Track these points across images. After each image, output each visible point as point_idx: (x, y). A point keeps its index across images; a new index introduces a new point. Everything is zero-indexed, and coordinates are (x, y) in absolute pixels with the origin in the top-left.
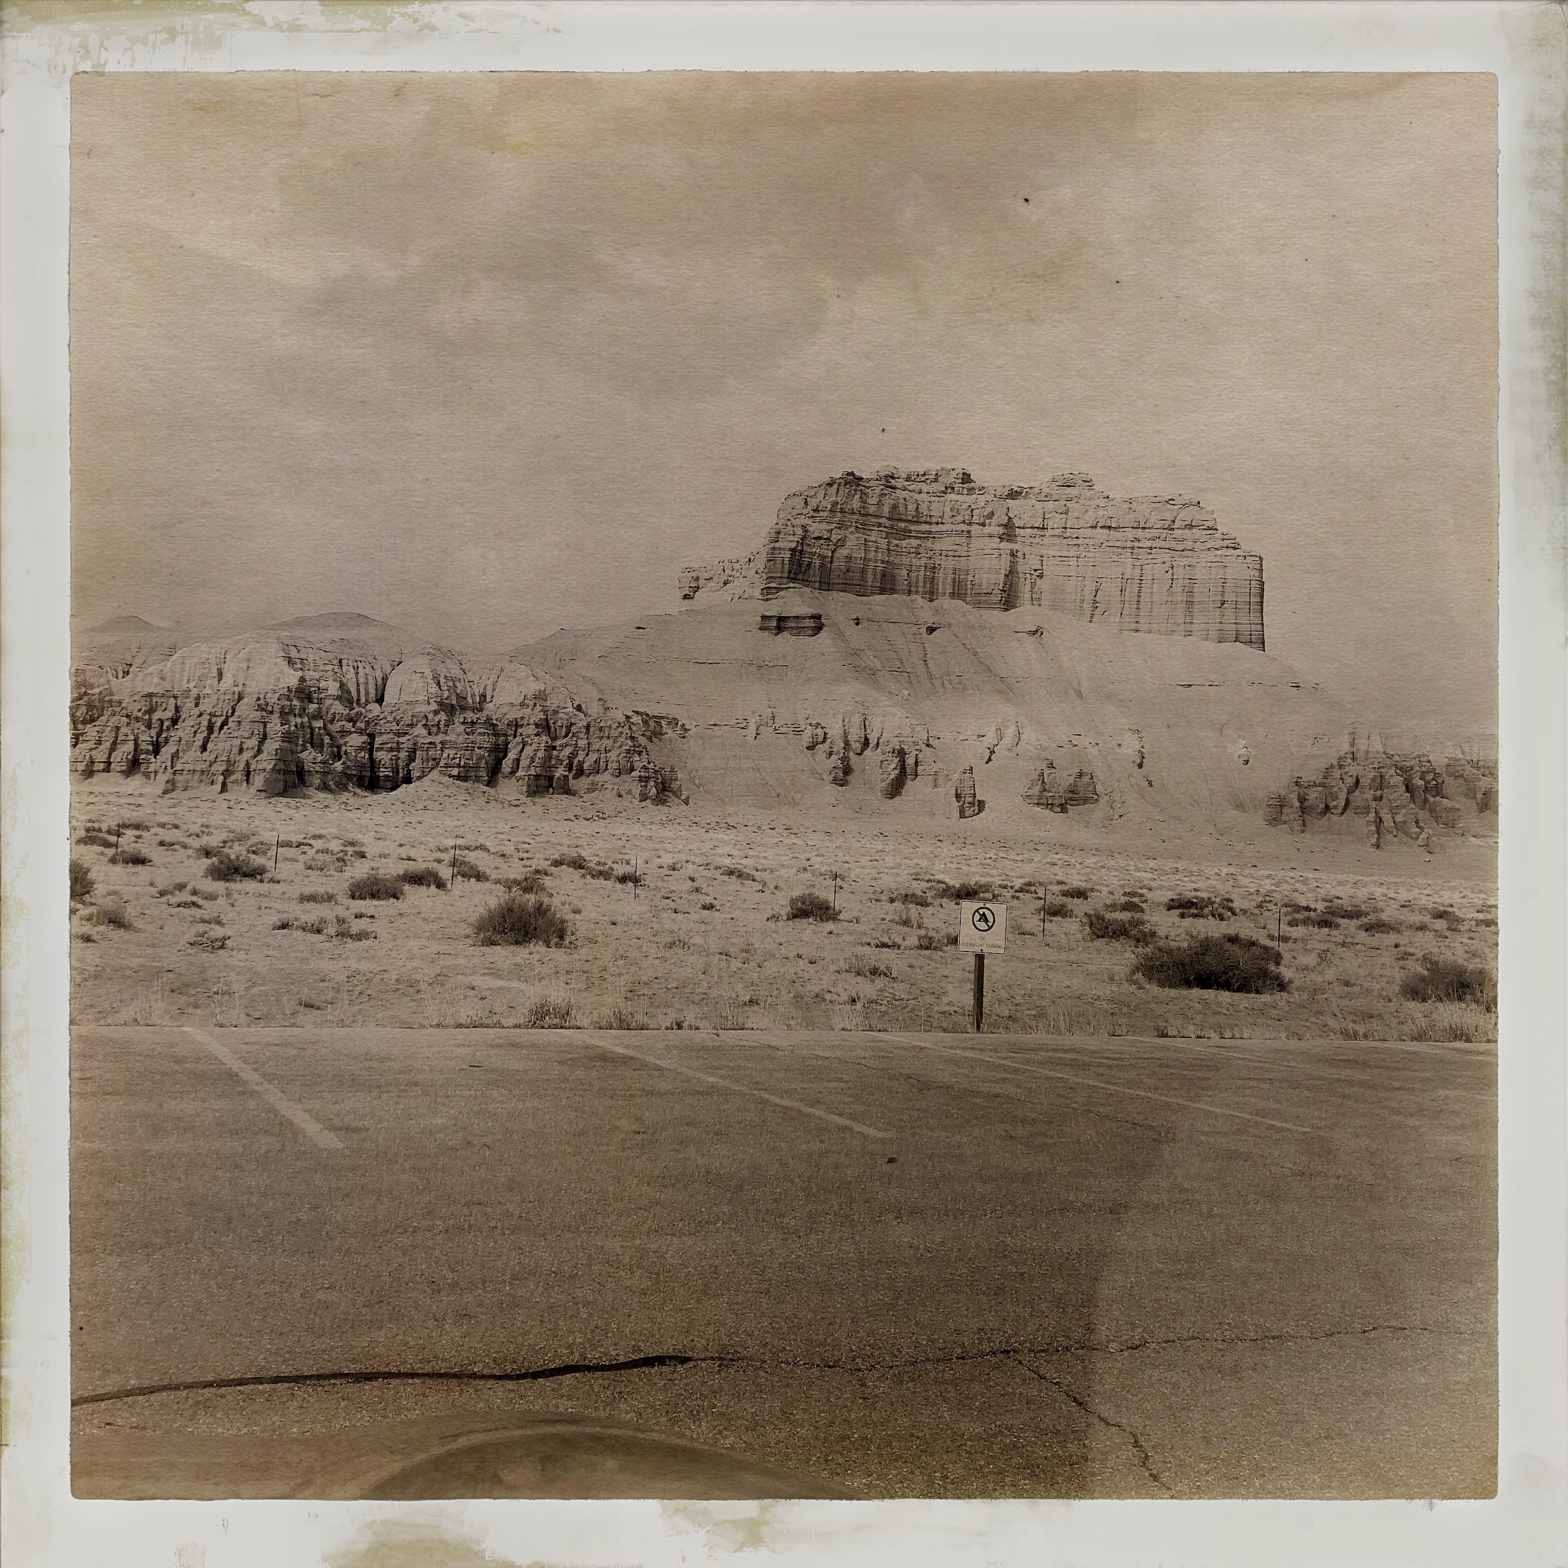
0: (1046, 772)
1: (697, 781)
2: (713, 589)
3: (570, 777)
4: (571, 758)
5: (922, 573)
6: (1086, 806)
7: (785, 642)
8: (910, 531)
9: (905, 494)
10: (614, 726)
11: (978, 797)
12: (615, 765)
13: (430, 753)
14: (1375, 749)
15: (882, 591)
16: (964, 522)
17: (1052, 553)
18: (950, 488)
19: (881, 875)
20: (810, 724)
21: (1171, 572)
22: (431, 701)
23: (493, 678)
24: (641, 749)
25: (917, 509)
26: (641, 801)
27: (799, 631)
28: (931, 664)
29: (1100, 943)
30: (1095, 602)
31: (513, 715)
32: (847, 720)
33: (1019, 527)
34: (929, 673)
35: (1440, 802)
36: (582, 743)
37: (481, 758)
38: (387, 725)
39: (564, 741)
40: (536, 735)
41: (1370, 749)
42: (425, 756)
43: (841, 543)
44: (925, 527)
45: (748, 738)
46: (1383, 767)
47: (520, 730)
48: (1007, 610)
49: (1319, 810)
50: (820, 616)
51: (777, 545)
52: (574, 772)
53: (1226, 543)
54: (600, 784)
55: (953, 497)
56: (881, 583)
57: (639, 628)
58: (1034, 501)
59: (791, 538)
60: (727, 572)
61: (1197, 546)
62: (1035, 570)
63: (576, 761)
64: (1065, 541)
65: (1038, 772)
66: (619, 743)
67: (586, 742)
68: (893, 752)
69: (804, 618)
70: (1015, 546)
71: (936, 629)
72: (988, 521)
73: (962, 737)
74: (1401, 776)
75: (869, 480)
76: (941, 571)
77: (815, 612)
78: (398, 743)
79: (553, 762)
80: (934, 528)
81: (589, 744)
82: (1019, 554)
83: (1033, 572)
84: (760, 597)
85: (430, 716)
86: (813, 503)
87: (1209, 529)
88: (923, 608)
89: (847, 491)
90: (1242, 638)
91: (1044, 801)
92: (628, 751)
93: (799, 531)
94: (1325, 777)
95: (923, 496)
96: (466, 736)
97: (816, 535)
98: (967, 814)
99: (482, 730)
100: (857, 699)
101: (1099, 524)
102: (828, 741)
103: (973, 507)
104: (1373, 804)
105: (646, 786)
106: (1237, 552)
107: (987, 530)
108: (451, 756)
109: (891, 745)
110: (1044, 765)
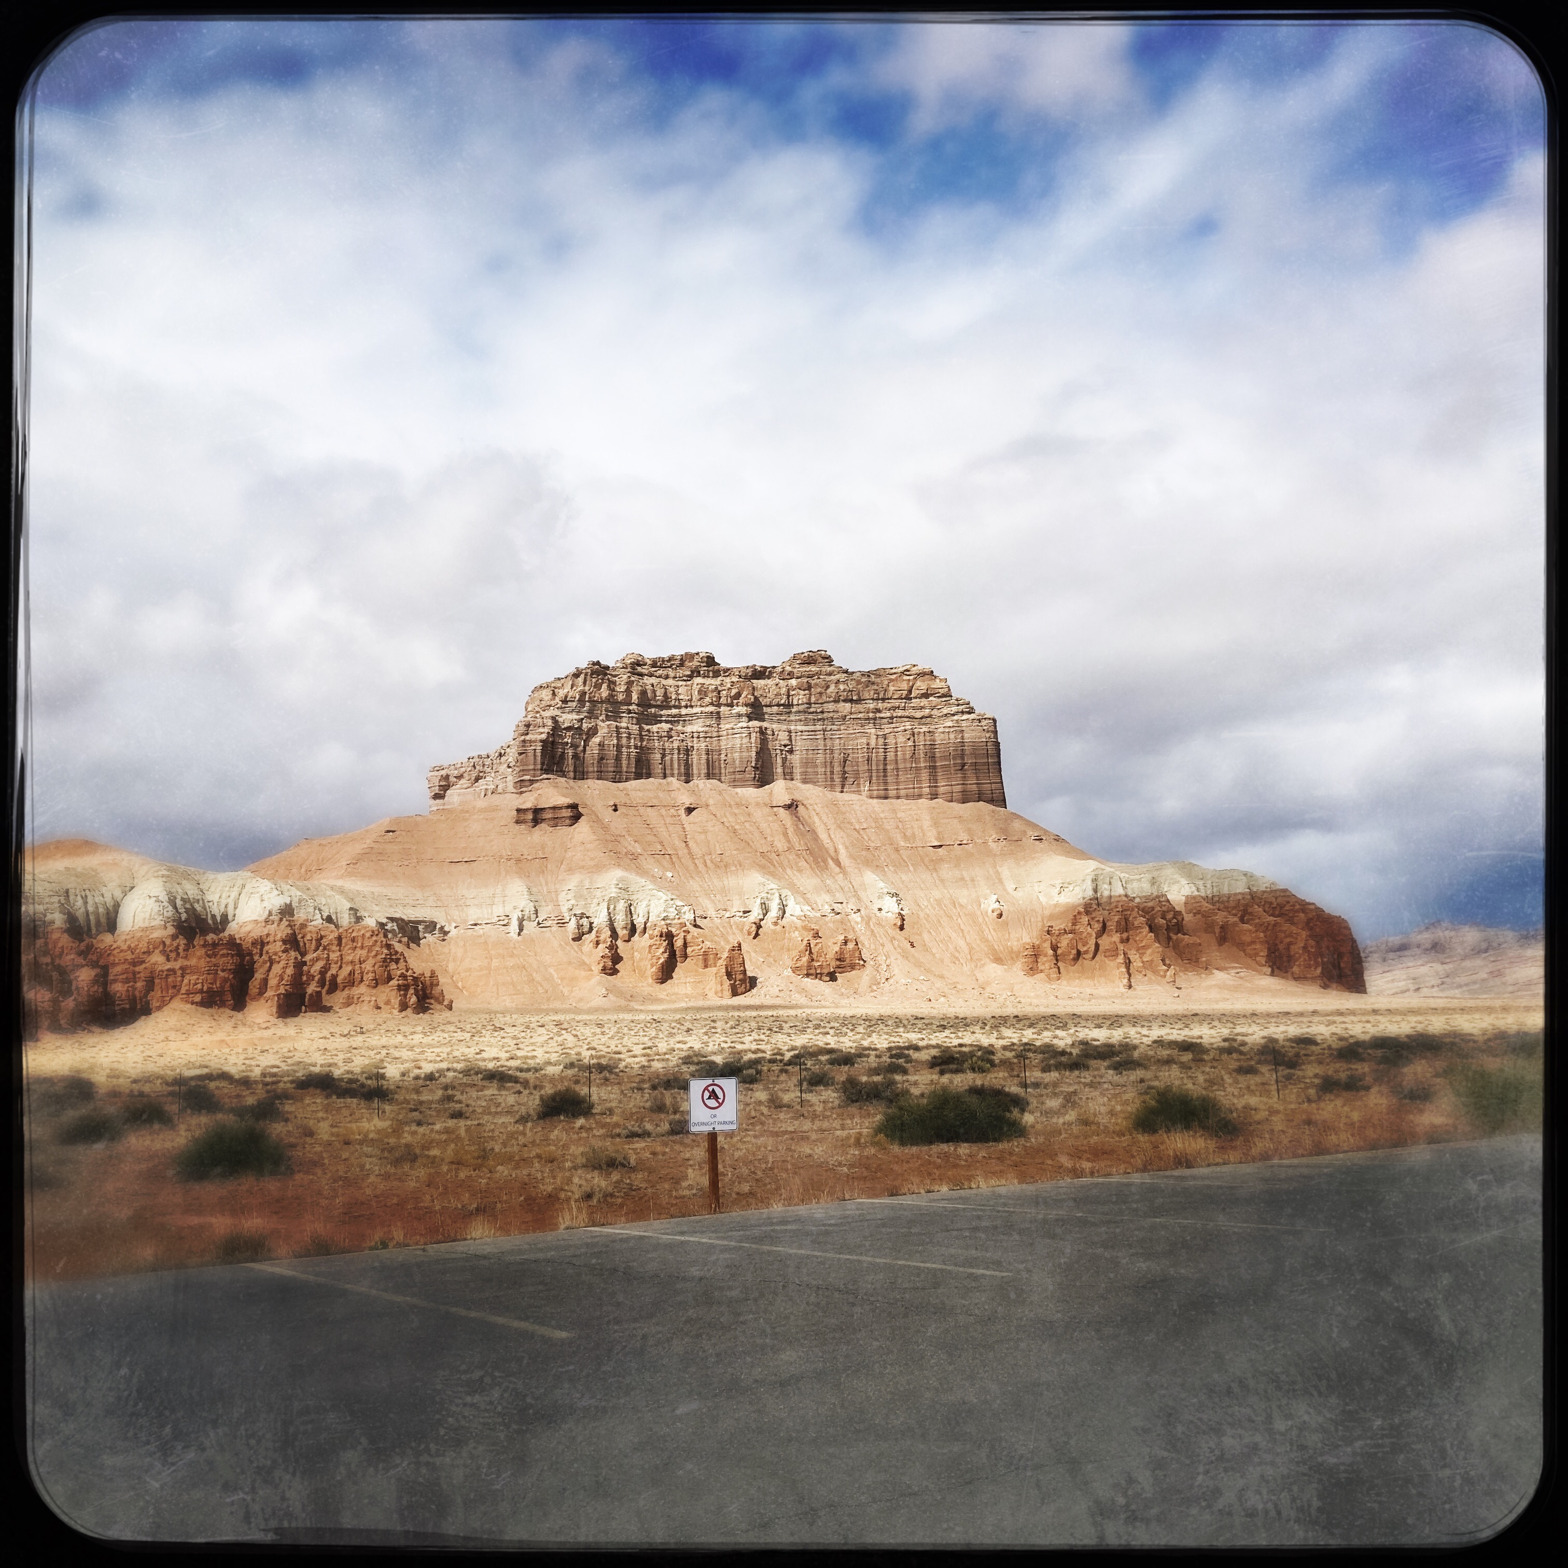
0: (813, 942)
1: (460, 984)
2: (465, 786)
3: (324, 991)
4: (323, 972)
5: (676, 756)
6: (854, 972)
7: (542, 834)
8: (661, 716)
9: (653, 680)
10: (368, 935)
11: (749, 974)
12: (371, 976)
13: (169, 980)
14: (1117, 894)
15: (638, 776)
16: (712, 704)
17: (800, 728)
18: (695, 673)
19: (652, 1063)
20: (575, 915)
21: (912, 739)
22: (168, 925)
23: (234, 894)
24: (398, 956)
25: (666, 693)
26: (401, 1011)
27: (556, 822)
28: (691, 844)
29: (853, 1109)
30: (845, 772)
31: (258, 932)
32: (612, 907)
33: (766, 706)
34: (690, 853)
35: (1183, 940)
36: (334, 956)
37: (225, 980)
38: (122, 954)
39: (315, 955)
40: (283, 952)
41: (1113, 894)
42: (163, 984)
43: (593, 731)
44: (674, 711)
45: (512, 934)
46: (1126, 910)
47: (266, 948)
48: (762, 786)
49: (1071, 957)
50: (577, 805)
51: (528, 738)
52: (326, 987)
53: (961, 708)
54: (355, 997)
55: (699, 680)
56: (636, 768)
57: (388, 831)
58: (778, 680)
59: (541, 730)
60: (478, 767)
61: (935, 712)
62: (785, 746)
63: (329, 975)
64: (811, 716)
65: (805, 942)
66: (374, 953)
67: (339, 953)
68: (661, 936)
69: (561, 808)
70: (765, 724)
71: (694, 809)
72: (735, 701)
73: (728, 915)
74: (1144, 917)
75: (614, 669)
76: (694, 752)
77: (571, 802)
78: (134, 973)
79: (305, 978)
80: (684, 711)
81: (341, 955)
82: (769, 732)
83: (782, 748)
84: (515, 791)
85: (168, 942)
86: (561, 693)
87: (944, 696)
88: (679, 789)
89: (594, 680)
90: (983, 797)
91: (813, 971)
92: (385, 960)
93: (550, 723)
94: (1074, 924)
95: (670, 682)
96: (208, 959)
97: (566, 725)
98: (739, 991)
99: (225, 951)
100: (620, 886)
101: (842, 698)
102: (594, 932)
103: (720, 688)
104: (1121, 947)
105: (405, 995)
106: (972, 716)
107: (736, 710)
108: (192, 982)
109: (658, 929)
110: (808, 936)
